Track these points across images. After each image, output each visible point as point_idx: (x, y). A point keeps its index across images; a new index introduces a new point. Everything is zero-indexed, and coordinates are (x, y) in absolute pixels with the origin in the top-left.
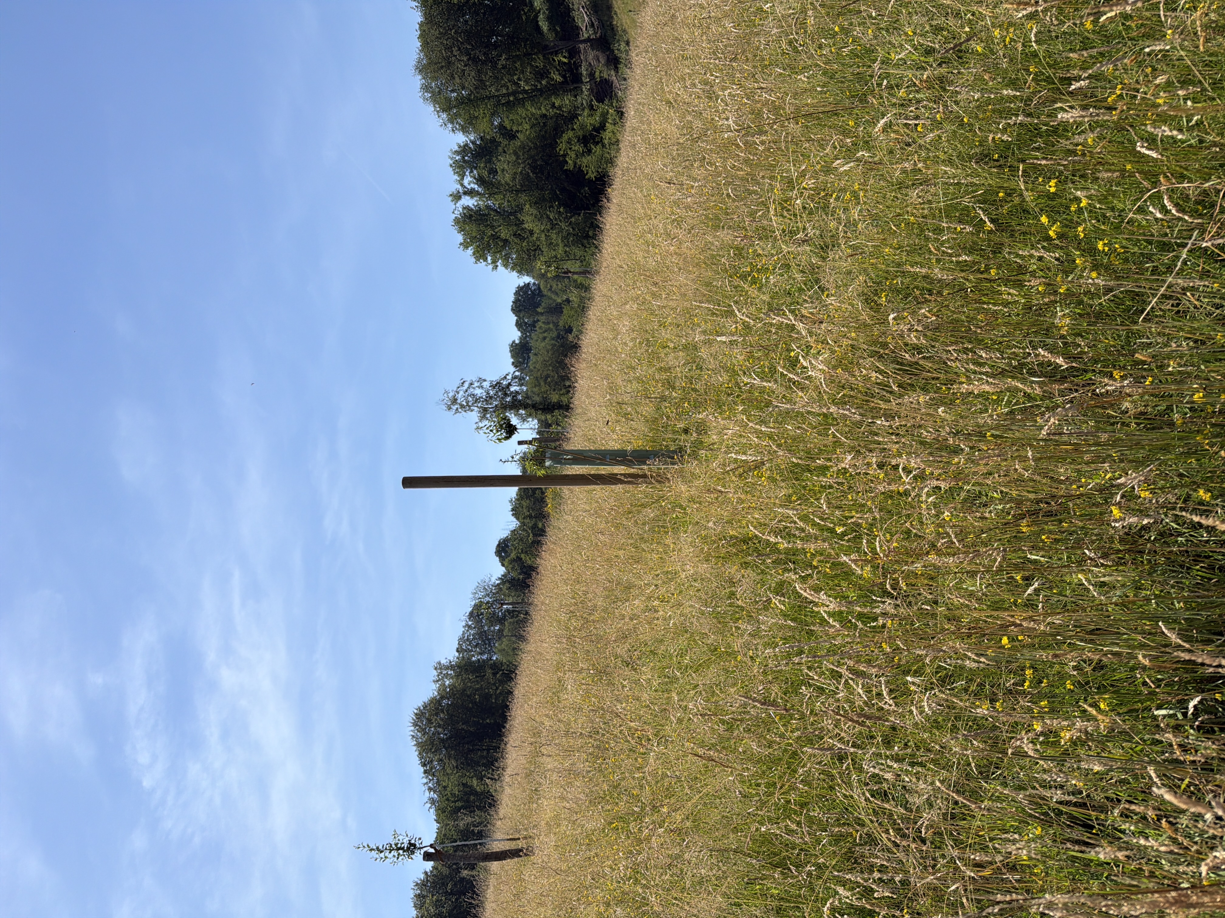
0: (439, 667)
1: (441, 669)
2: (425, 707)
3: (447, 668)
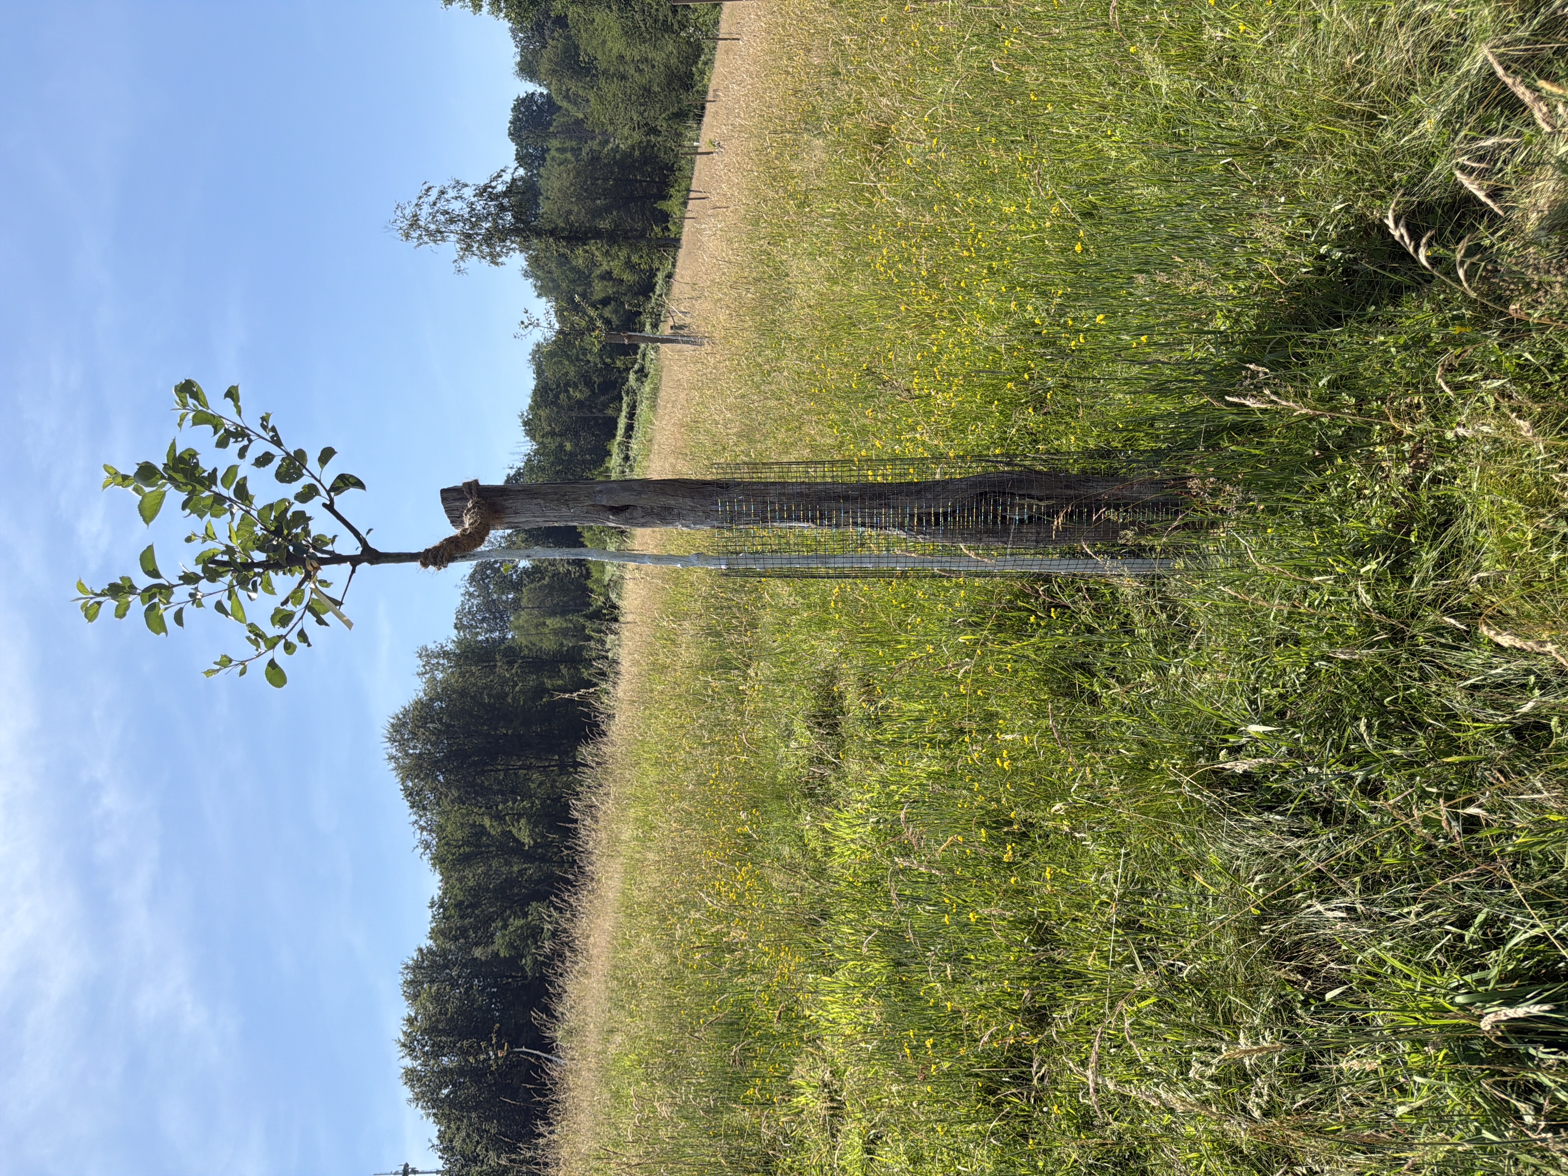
0: (425, 654)
1: (427, 656)
2: (406, 713)
3: (438, 656)
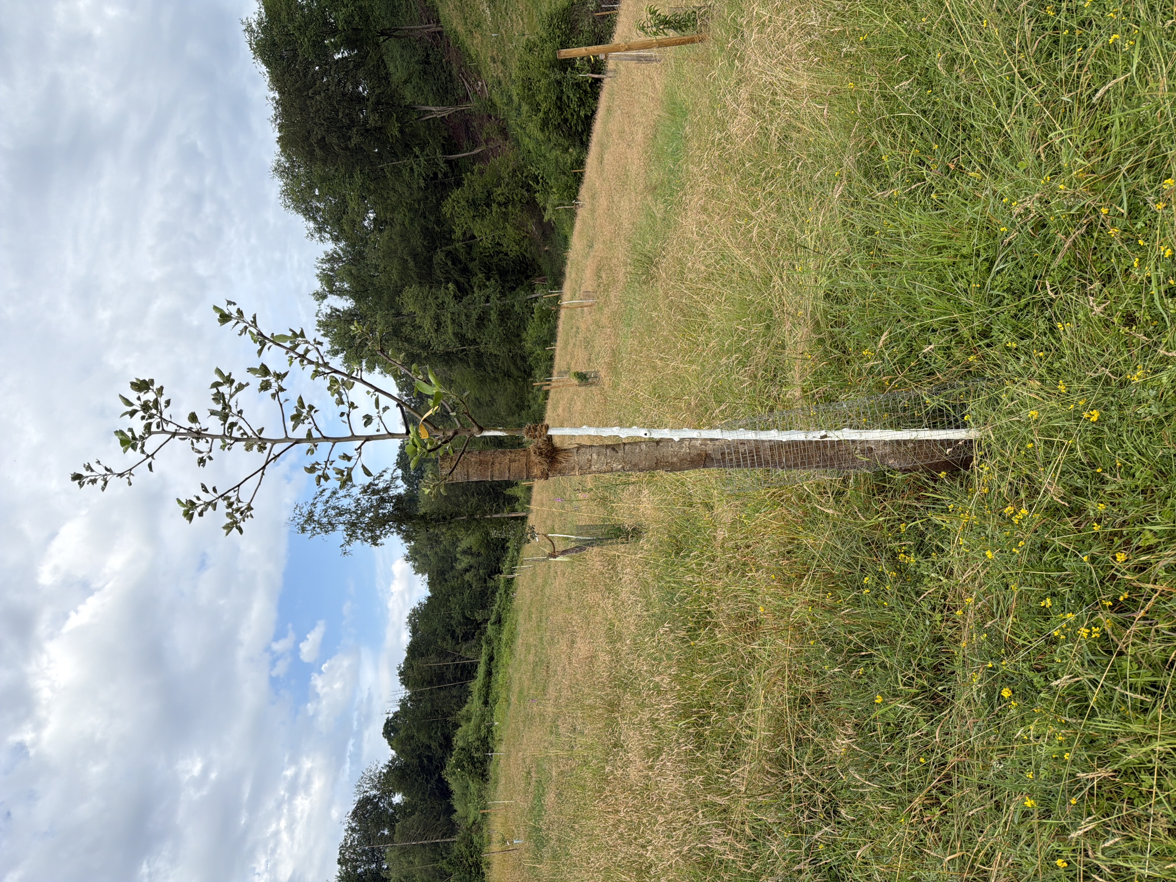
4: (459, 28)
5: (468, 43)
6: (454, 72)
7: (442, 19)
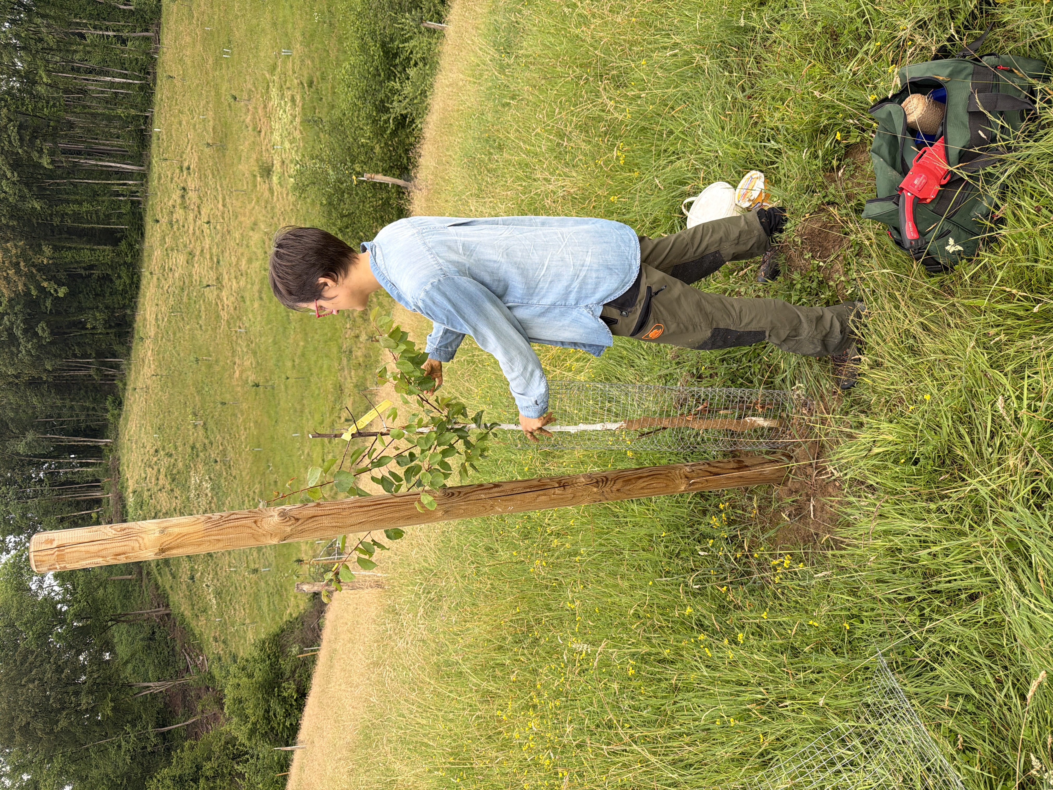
4: (186, 613)
5: (193, 624)
6: (177, 648)
7: (171, 604)
